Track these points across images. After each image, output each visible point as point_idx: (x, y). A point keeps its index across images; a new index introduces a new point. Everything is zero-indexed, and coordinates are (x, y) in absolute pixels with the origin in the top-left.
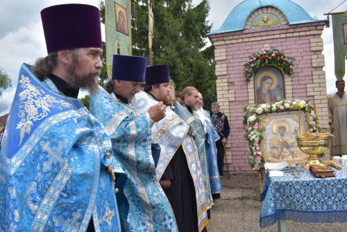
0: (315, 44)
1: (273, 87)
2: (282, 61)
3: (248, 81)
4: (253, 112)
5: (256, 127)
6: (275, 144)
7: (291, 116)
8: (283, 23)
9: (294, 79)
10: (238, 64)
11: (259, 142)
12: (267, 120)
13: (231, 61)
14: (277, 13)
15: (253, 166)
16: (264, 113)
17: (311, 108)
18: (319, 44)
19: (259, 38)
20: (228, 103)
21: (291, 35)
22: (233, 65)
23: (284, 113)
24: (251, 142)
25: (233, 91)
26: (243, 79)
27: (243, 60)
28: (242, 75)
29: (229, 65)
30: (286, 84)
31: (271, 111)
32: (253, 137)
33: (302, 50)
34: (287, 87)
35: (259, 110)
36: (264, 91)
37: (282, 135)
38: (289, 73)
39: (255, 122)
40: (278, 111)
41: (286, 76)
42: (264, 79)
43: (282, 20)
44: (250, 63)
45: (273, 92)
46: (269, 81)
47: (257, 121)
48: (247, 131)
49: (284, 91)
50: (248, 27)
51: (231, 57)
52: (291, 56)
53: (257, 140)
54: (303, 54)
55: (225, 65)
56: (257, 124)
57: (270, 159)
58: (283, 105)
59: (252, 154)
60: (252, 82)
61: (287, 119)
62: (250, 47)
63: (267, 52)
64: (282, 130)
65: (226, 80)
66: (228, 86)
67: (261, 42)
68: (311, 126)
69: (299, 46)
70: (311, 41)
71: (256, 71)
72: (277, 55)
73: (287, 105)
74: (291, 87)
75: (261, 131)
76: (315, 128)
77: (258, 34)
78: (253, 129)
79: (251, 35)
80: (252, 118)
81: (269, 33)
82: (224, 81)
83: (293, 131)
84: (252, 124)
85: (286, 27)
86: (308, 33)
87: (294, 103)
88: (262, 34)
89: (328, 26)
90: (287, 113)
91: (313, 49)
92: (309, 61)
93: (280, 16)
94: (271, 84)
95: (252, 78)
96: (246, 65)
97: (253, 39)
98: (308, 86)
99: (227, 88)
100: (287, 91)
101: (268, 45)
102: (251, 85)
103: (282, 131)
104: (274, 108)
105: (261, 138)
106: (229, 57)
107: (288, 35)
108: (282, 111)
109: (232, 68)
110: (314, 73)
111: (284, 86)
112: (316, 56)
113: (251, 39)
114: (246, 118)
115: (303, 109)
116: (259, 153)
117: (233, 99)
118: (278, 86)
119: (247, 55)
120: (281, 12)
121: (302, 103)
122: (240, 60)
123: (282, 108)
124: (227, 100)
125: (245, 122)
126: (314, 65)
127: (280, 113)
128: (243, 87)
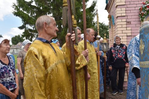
3: (142, 21)
10: (134, 9)
13: (128, 6)
20: (126, 37)
22: (130, 9)
25: (130, 28)
27: (138, 5)
29: (127, 9)
44: (146, 7)
51: (129, 3)
55: (124, 9)
65: (125, 20)
66: (126, 24)
82: (123, 20)
96: (141, 9)
99: (125, 26)
106: (127, 3)
109: (129, 12)
117: (130, 34)
119: (141, 2)
122: (135, 6)
124: (126, 35)
128: (137, 25)
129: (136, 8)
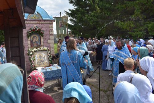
0: (51, 27)
1: (37, 40)
2: (40, 32)
3: (28, 38)
4: (31, 51)
6: (38, 61)
7: (43, 52)
8: (41, 19)
9: (44, 38)
11: (34, 61)
12: (36, 54)
14: (39, 15)
15: (32, 68)
16: (35, 51)
17: (48, 50)
18: (52, 27)
19: (32, 23)
21: (43, 23)
24: (31, 61)
26: (26, 37)
28: (26, 36)
30: (42, 39)
31: (37, 51)
32: (32, 59)
33: (46, 28)
34: (42, 41)
35: (33, 51)
36: (34, 41)
37: (40, 58)
38: (42, 36)
39: (32, 54)
40: (39, 51)
41: (41, 37)
42: (34, 37)
43: (40, 17)
44: (29, 32)
45: (37, 42)
46: (36, 38)
47: (33, 54)
48: (29, 57)
49: (41, 41)
50: (29, 18)
52: (43, 30)
53: (33, 60)
54: (47, 30)
57: (37, 66)
58: (40, 49)
59: (32, 65)
60: (29, 38)
62: (29, 26)
63: (35, 28)
64: (40, 57)
67: (33, 24)
68: (48, 55)
69: (46, 27)
70: (50, 25)
71: (31, 34)
72: (38, 30)
73: (42, 49)
74: (43, 41)
75: (34, 57)
77: (32, 21)
78: (31, 57)
79: (29, 21)
80: (31, 53)
81: (36, 21)
84: (31, 55)
85: (41, 20)
86: (49, 23)
87: (44, 48)
88: (33, 21)
89: (54, 21)
91: (50, 28)
92: (49, 32)
93: (40, 16)
94: (36, 39)
95: (30, 37)
96: (28, 32)
97: (30, 23)
98: (48, 40)
100: (42, 42)
101: (35, 26)
102: (29, 40)
104: (38, 50)
105: (34, 59)
107: (42, 23)
108: (40, 51)
110: (50, 36)
111: (41, 40)
112: (51, 31)
113: (29, 23)
114: (29, 53)
115: (47, 50)
116: (34, 64)
118: (39, 40)
119: (28, 29)
120: (40, 15)
121: (46, 48)
123: (40, 50)
125: (29, 54)
126: (50, 34)
128: (26, 40)
129: (26, 31)
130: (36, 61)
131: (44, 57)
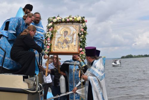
4: (52, 21)
5: (50, 30)
6: (60, 40)
7: (73, 25)
11: (50, 38)
12: (59, 27)
16: (57, 22)
23: (69, 23)
24: (46, 38)
35: (55, 20)
37: (65, 36)
39: (51, 26)
47: (53, 26)
53: (49, 36)
56: (52, 28)
58: (69, 18)
61: (70, 27)
73: (71, 19)
75: (54, 32)
76: (82, 33)
83: (72, 34)
87: (75, 18)
90: (71, 23)
103: (65, 34)
104: (63, 20)
105: (52, 35)
116: (49, 44)
123: (68, 20)
127: (67, 23)
130: (56, 39)
131: (73, 34)
